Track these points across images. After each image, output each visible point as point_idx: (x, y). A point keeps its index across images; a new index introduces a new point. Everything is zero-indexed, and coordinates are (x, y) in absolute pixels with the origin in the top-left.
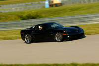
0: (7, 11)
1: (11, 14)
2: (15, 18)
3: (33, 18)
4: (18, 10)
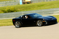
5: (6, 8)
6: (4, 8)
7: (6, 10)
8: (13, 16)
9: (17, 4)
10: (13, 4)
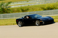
0: (32, 5)
1: (36, 6)
2: (39, 9)
3: (51, 9)
4: (41, 4)
5: (45, 6)
6: (43, 6)
7: (46, 7)
8: (53, 13)
9: (56, 2)
10: (52, 2)
